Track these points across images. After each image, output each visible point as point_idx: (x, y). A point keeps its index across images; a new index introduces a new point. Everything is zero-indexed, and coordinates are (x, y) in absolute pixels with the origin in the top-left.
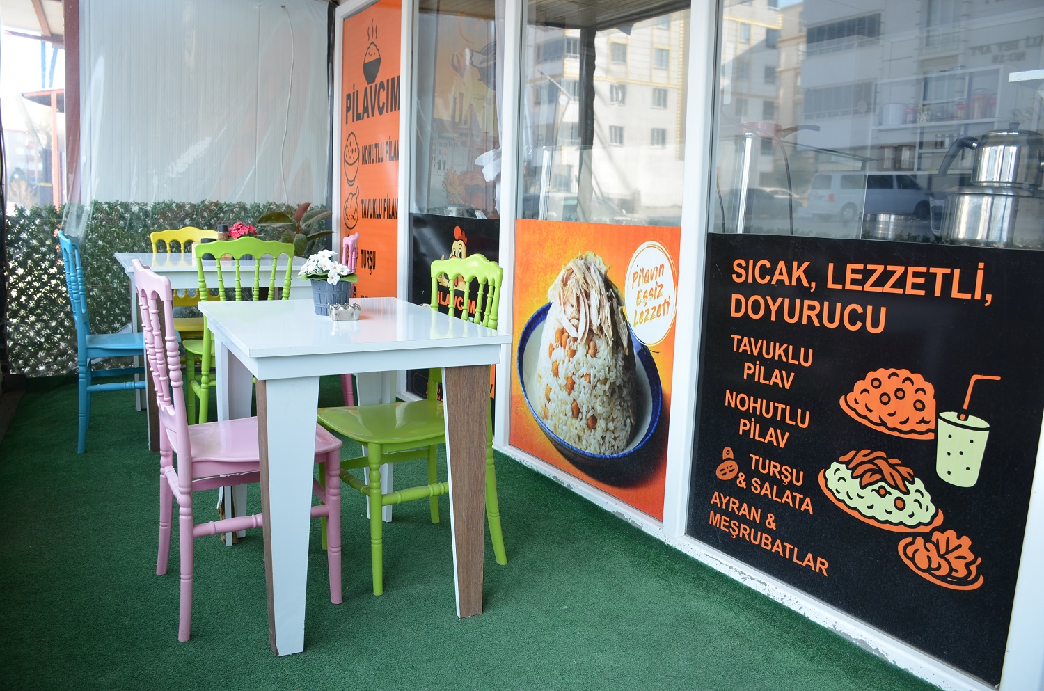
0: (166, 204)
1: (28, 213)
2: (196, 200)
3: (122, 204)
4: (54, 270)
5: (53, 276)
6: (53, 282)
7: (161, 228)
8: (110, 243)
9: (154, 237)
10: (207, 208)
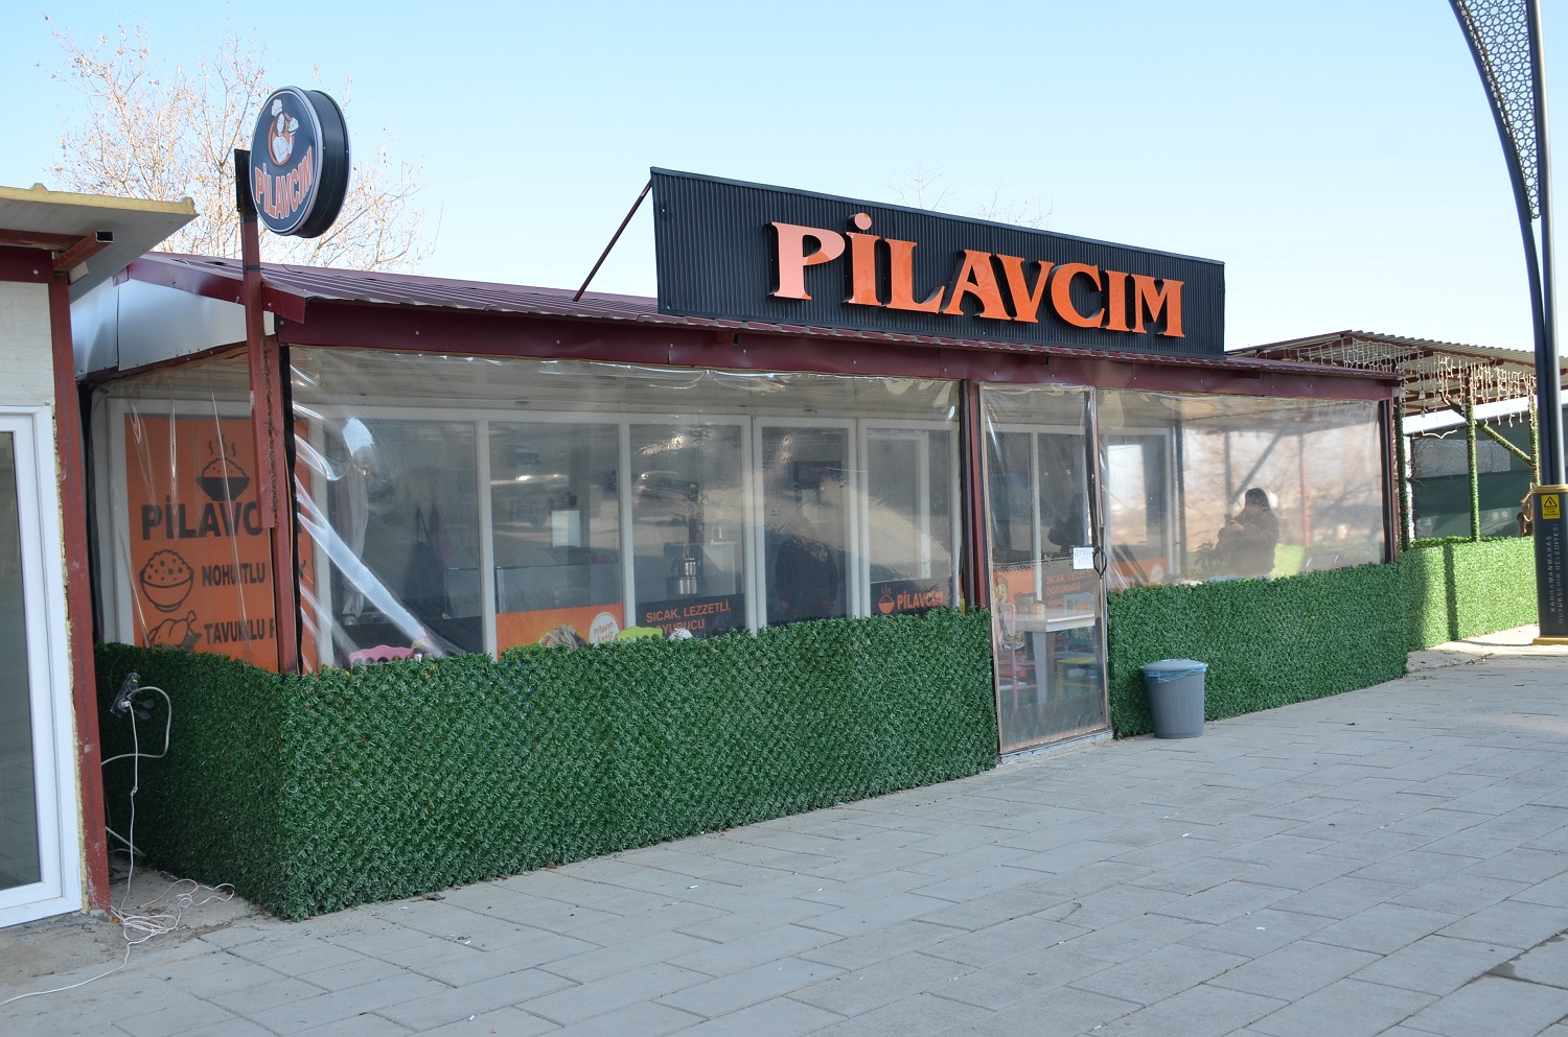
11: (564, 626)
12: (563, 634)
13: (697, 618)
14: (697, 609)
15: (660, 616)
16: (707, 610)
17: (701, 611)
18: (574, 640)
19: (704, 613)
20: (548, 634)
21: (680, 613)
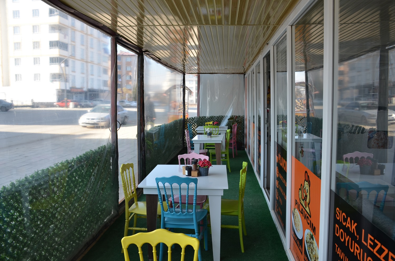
0: (212, 116)
1: (189, 119)
2: (218, 116)
3: (204, 117)
4: (193, 129)
5: (192, 130)
6: (193, 131)
7: (207, 122)
8: (202, 124)
9: (206, 123)
10: (220, 117)
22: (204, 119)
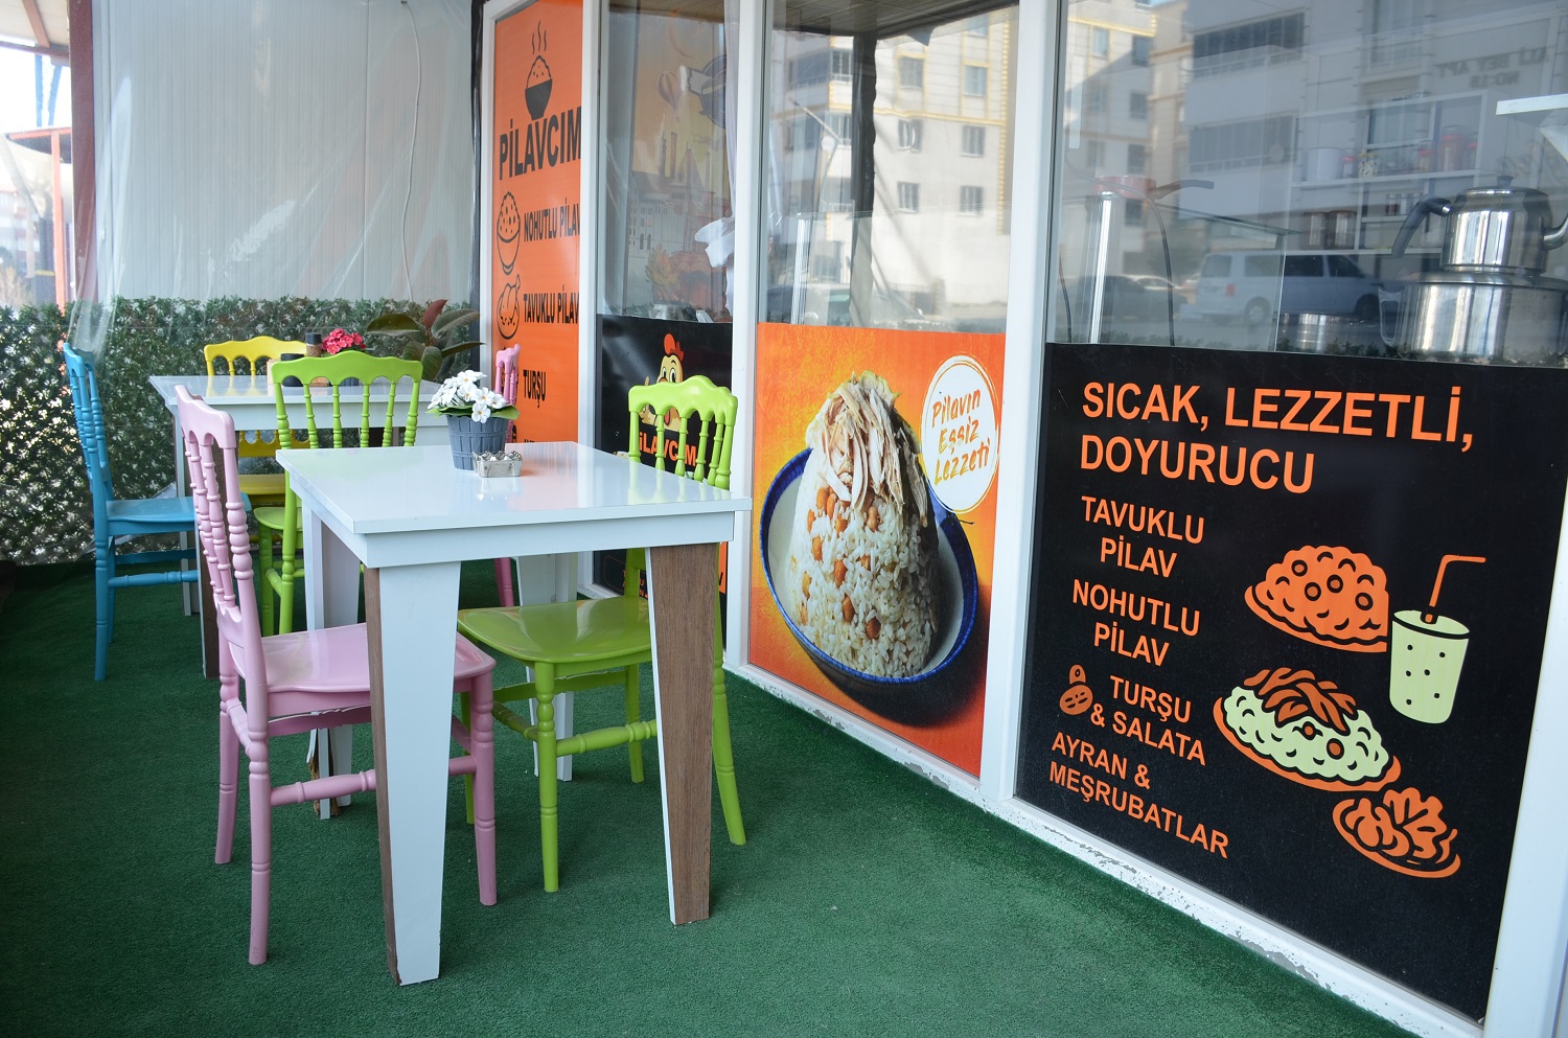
0: (227, 303)
1: (16, 316)
2: (273, 296)
3: (160, 302)
4: (57, 403)
5: (56, 412)
6: (57, 420)
7: (220, 339)
8: (142, 361)
9: (209, 352)
10: (290, 307)
11: (870, 377)
12: (867, 397)
13: (1280, 440)
14: (1285, 404)
15: (1130, 401)
16: (1336, 416)
17: (1305, 416)
18: (887, 421)
19: (1316, 426)
20: (839, 391)
21: (1207, 404)
22: (161, 323)
